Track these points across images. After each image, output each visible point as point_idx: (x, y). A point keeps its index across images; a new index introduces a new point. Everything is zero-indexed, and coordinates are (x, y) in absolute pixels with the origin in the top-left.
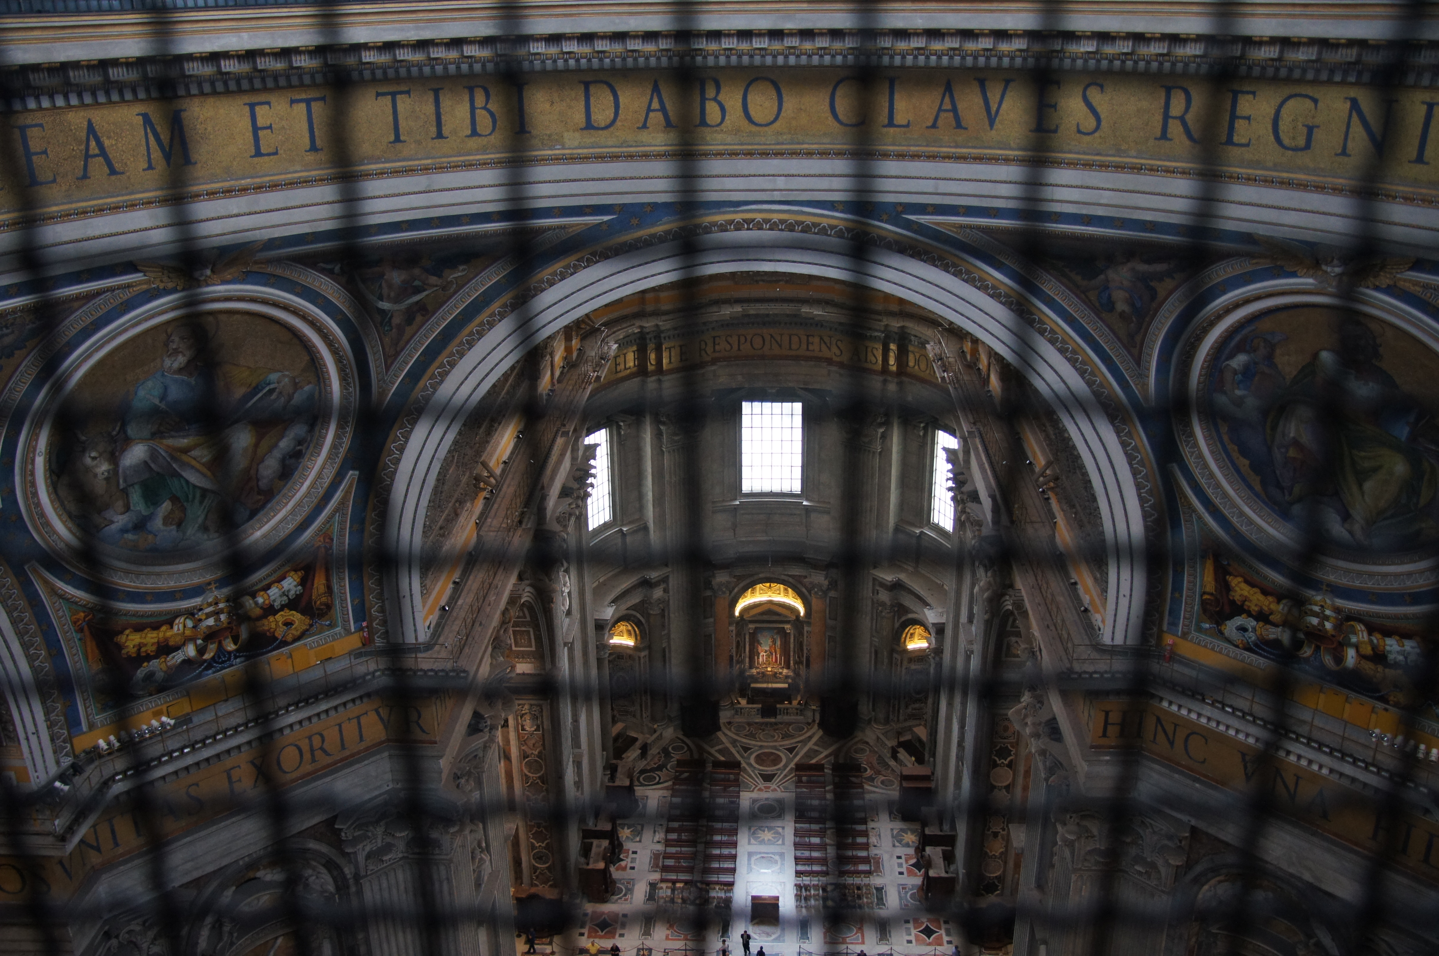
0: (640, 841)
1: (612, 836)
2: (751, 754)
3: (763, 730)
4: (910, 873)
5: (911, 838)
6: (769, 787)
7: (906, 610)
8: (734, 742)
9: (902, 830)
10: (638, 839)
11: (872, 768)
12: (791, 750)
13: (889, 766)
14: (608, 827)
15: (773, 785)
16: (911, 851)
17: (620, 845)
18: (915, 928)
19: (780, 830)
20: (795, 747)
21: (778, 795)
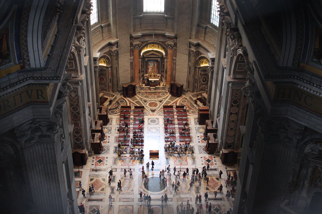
0: (111, 133)
1: (101, 131)
2: (147, 103)
3: (151, 95)
4: (202, 142)
5: (203, 131)
6: (153, 114)
7: (201, 54)
8: (141, 99)
9: (199, 128)
10: (110, 132)
11: (188, 107)
12: (161, 101)
13: (194, 106)
14: (100, 128)
15: (155, 113)
16: (202, 135)
17: (104, 134)
18: (204, 160)
19: (158, 128)
20: (162, 101)
21: (157, 117)
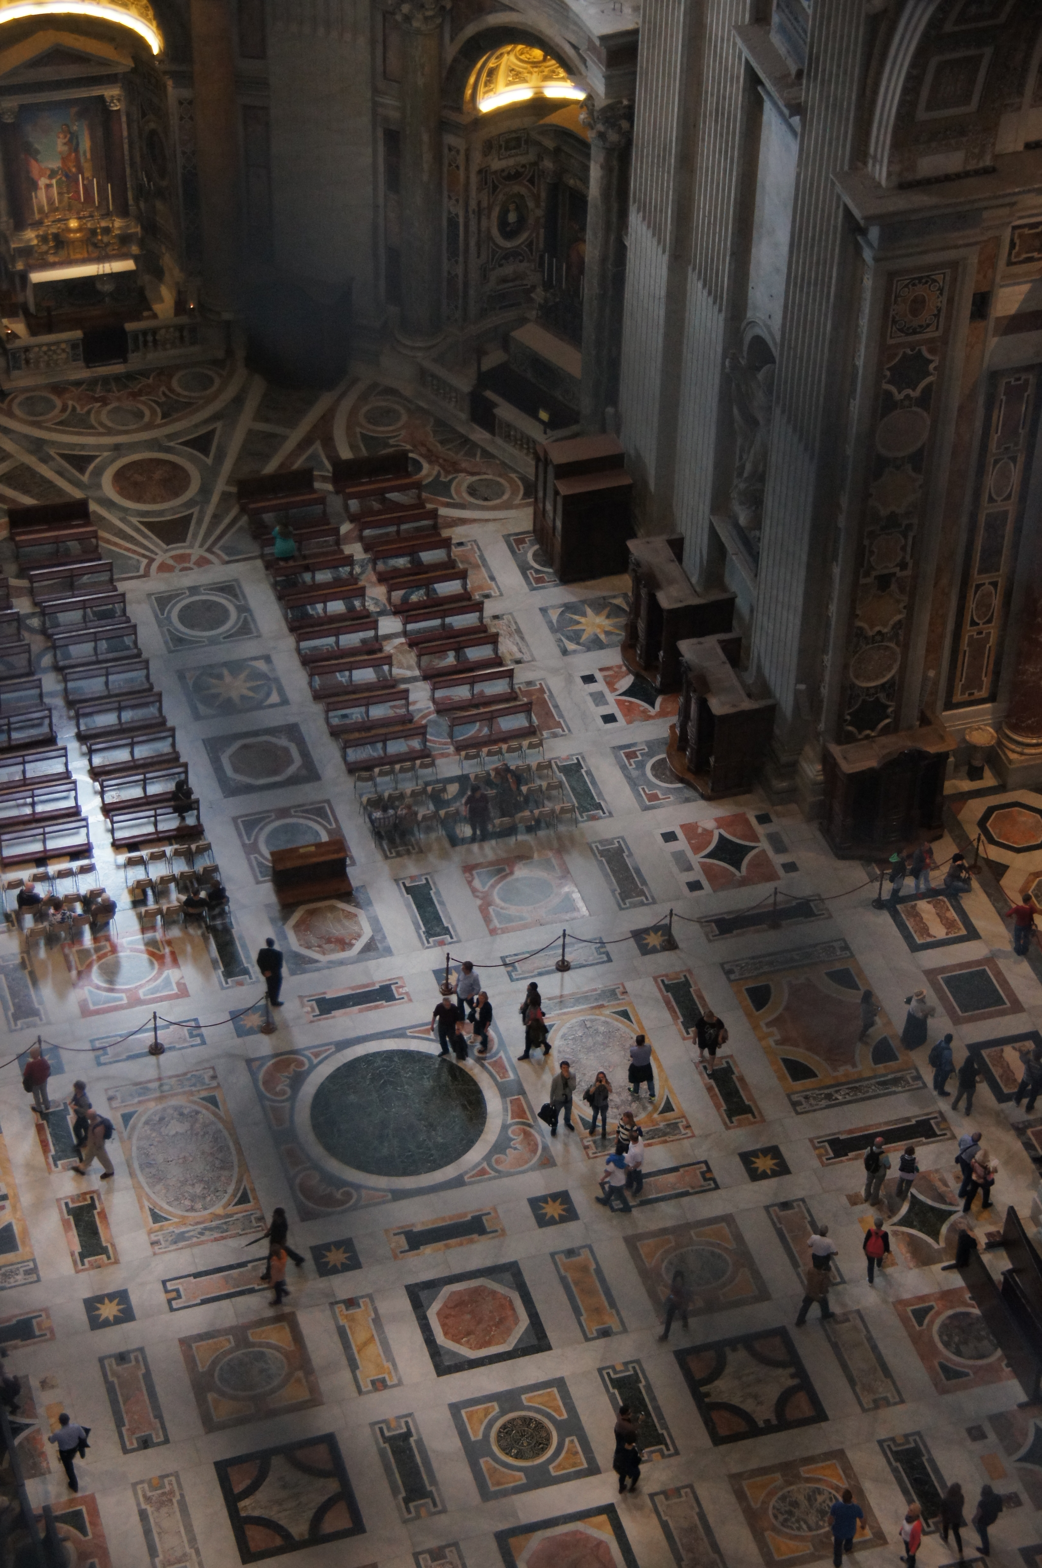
2: (98, 473)
3: (104, 401)
4: (630, 712)
5: (598, 624)
6: (182, 558)
8: (37, 447)
9: (568, 608)
11: (432, 457)
12: (201, 444)
13: (475, 445)
15: (191, 548)
16: (613, 657)
18: (696, 849)
19: (261, 665)
20: (210, 435)
21: (218, 572)
